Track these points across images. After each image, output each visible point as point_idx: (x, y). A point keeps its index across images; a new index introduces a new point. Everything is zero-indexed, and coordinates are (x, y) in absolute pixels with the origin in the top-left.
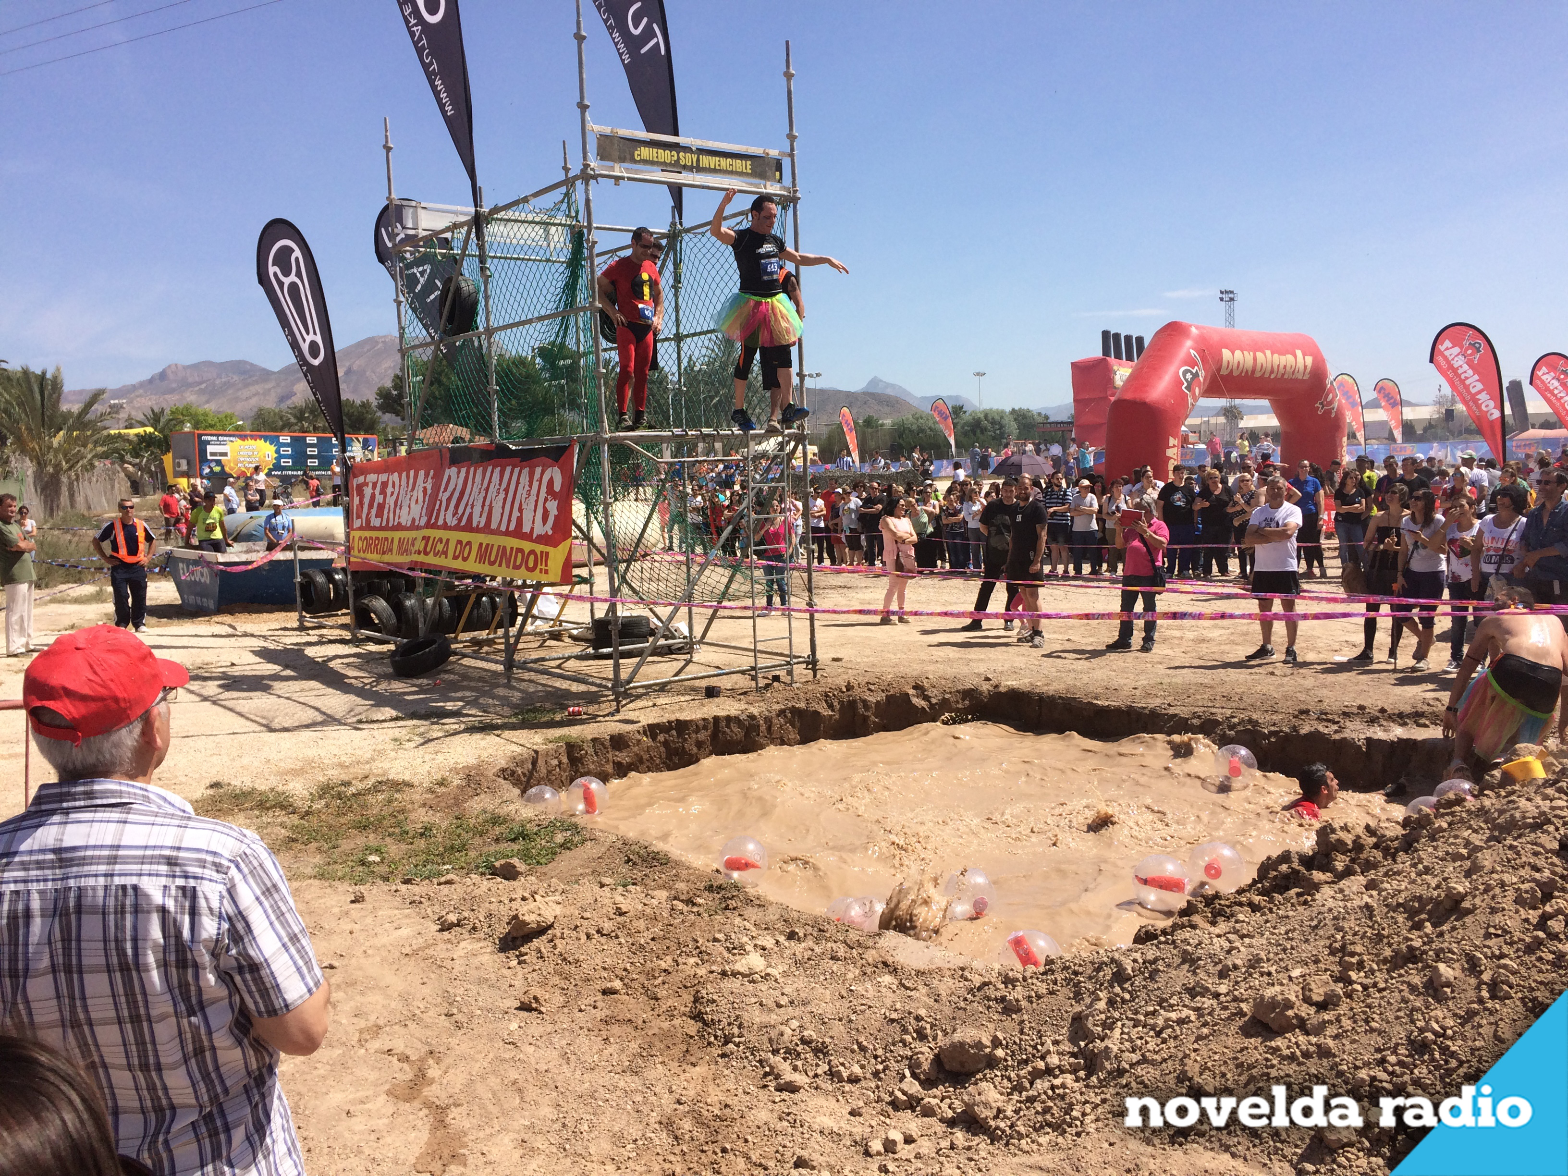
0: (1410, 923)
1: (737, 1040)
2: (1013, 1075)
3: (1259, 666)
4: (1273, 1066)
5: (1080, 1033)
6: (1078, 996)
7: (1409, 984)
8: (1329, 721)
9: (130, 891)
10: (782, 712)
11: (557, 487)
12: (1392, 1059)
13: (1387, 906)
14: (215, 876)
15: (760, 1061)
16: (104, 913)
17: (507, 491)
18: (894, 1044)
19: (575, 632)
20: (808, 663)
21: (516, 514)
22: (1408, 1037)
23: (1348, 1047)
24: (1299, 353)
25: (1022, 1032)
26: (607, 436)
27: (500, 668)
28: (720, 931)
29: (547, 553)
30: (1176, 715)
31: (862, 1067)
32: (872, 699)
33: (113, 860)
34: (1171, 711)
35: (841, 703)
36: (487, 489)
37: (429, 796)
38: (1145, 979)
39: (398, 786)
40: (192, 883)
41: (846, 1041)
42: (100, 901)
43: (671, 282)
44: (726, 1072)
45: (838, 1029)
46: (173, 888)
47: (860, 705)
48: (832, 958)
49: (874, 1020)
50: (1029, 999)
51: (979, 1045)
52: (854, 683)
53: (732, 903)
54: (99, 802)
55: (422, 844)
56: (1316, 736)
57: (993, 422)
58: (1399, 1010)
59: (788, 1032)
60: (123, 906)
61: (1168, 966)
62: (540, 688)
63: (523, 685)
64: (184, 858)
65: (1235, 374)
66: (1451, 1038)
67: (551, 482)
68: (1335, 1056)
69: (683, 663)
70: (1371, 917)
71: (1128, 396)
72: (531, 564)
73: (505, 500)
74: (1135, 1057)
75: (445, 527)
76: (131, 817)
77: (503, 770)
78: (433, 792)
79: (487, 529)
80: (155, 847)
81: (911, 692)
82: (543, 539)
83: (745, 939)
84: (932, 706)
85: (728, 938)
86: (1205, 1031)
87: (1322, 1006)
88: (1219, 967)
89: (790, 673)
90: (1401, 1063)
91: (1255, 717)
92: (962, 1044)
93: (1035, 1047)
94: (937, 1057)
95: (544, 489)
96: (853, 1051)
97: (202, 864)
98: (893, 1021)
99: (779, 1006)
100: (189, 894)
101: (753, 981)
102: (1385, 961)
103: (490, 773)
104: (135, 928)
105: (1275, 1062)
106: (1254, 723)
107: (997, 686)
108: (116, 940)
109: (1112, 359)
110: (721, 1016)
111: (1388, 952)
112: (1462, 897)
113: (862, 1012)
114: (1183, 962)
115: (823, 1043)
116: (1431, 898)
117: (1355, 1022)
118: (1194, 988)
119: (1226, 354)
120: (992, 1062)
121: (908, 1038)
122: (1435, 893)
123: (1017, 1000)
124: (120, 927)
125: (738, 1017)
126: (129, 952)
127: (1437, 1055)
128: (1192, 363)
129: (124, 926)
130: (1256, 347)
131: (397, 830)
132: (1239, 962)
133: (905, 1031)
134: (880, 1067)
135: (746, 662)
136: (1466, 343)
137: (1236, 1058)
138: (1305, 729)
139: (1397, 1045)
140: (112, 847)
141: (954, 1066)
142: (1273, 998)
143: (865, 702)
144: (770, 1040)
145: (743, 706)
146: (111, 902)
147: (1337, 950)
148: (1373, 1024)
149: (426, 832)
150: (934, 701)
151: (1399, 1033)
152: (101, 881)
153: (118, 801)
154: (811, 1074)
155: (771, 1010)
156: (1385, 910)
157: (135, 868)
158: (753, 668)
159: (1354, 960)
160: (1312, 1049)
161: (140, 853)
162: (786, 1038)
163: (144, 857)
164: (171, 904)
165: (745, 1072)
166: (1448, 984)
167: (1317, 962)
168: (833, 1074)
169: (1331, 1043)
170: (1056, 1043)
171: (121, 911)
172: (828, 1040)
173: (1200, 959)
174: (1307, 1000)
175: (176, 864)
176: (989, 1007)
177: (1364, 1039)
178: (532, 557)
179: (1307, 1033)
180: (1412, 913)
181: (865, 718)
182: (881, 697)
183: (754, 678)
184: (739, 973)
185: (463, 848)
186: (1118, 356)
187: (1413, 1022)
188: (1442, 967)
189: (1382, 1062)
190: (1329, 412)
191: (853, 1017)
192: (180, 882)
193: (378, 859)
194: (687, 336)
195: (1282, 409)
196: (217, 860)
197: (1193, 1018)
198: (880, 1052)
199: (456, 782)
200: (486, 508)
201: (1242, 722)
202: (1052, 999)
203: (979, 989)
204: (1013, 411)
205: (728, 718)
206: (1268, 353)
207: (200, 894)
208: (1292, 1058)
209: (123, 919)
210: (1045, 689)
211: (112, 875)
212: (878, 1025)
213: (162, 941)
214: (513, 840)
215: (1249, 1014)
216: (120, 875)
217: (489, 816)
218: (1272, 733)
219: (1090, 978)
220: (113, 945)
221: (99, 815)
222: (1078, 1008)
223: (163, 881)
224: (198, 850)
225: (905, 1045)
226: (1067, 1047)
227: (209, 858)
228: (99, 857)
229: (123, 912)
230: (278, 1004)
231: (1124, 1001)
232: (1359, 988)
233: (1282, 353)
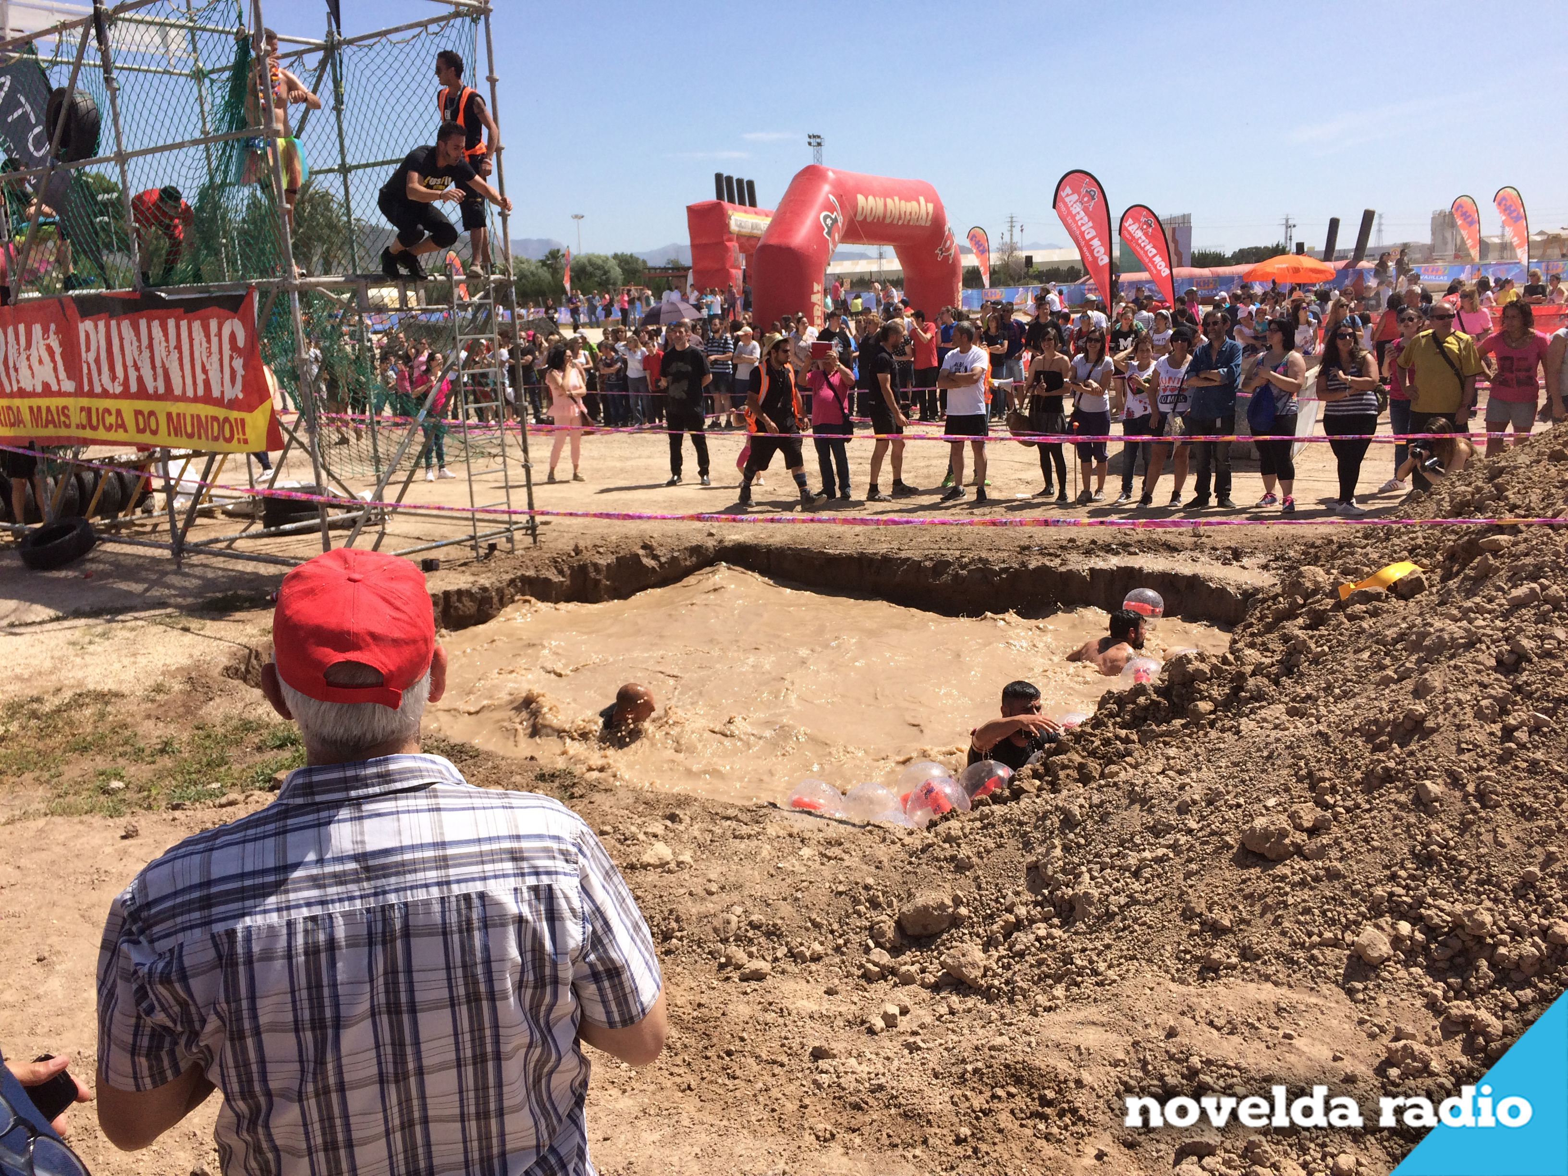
0: (1370, 746)
1: (679, 934)
2: (981, 931)
3: (954, 506)
4: (1286, 894)
5: (1038, 881)
6: (1027, 846)
7: (1395, 802)
8: (1050, 555)
9: (476, 902)
10: (512, 582)
11: (241, 343)
12: (1403, 873)
13: (1341, 731)
14: (568, 868)
15: (710, 953)
16: (445, 934)
17: (179, 347)
18: (848, 917)
19: (230, 507)
20: (527, 529)
21: (200, 377)
22: (1412, 851)
23: (1355, 868)
24: (922, 199)
25: (979, 888)
26: (298, 282)
27: (167, 553)
28: (603, 823)
29: (243, 421)
30: (908, 559)
31: (822, 944)
32: (602, 562)
33: (443, 862)
34: (903, 555)
35: (571, 568)
36: (151, 346)
37: (149, 705)
38: (1097, 823)
39: (103, 697)
40: (545, 880)
41: (798, 920)
42: (438, 918)
43: (332, 102)
44: (679, 969)
45: (786, 909)
46: (525, 890)
47: (591, 569)
48: (735, 837)
49: (820, 894)
50: (979, 855)
51: (942, 906)
52: (582, 544)
53: (577, 791)
54: (398, 786)
55: (166, 762)
56: (1044, 570)
57: (599, 268)
58: (1395, 827)
59: (734, 919)
60: (469, 921)
61: (1117, 807)
62: (220, 573)
63: (198, 571)
64: (530, 850)
65: (869, 220)
66: (1454, 848)
67: (233, 337)
68: (1345, 877)
69: (376, 536)
70: (1327, 743)
71: (773, 241)
72: (227, 435)
73: (181, 359)
74: (1123, 900)
75: (105, 394)
76: (442, 802)
77: (227, 669)
78: (153, 701)
79: (168, 395)
80: (490, 839)
81: (641, 552)
82: (233, 404)
83: (633, 829)
84: (661, 565)
85: (616, 829)
86: (1194, 867)
87: (1313, 831)
88: (1176, 803)
89: (510, 540)
90: (1412, 877)
91: (984, 555)
92: (926, 908)
93: (997, 901)
94: (898, 923)
95: (226, 347)
96: (807, 929)
97: (549, 853)
98: (841, 893)
99: (710, 893)
100: (542, 895)
101: (670, 872)
102: (1357, 783)
103: (216, 672)
104: (486, 948)
105: (1288, 889)
106: (985, 561)
107: (721, 541)
108: (464, 966)
109: (725, 203)
110: (652, 912)
111: (1358, 775)
112: (1424, 717)
113: (807, 888)
114: (1132, 802)
115: (774, 925)
116: (1388, 722)
117: (1354, 843)
118: (1154, 826)
119: (860, 198)
120: (956, 921)
121: (862, 908)
122: (1391, 716)
123: (969, 857)
124: (467, 949)
125: (671, 911)
126: (481, 978)
127: (1445, 866)
128: (831, 208)
129: (472, 947)
130: (886, 193)
131: (128, 748)
132: (1196, 797)
133: (856, 901)
134: (841, 941)
135: (462, 531)
136: (1083, 191)
137: (1242, 890)
138: (1033, 565)
139: (1403, 860)
140: (435, 845)
141: (916, 930)
142: (1266, 829)
143: (595, 565)
144: (716, 930)
145: (472, 579)
146: (453, 918)
147: (1305, 778)
148: (1375, 844)
149: (165, 748)
150: (663, 560)
151: (1402, 849)
152: (435, 892)
153: (420, 782)
154: (769, 958)
155: (703, 899)
156: (1341, 735)
157: (475, 870)
158: (473, 538)
159: (1327, 784)
160: (1322, 873)
161: (474, 849)
162: (734, 925)
163: (481, 854)
164: (526, 911)
165: (698, 966)
166: (1437, 799)
167: (1287, 790)
168: (793, 955)
169: (1339, 866)
170: (1017, 894)
171: (467, 928)
172: (779, 922)
173: (1152, 798)
174: (1299, 828)
175: (523, 859)
176: (941, 868)
177: (1368, 858)
178: (227, 426)
179: (1306, 859)
180: (1370, 737)
181: (597, 582)
182: (611, 559)
183: (474, 548)
184: (649, 865)
185: (223, 761)
186: (731, 200)
187: (1413, 837)
188: (1428, 783)
189: (1393, 877)
190: (946, 258)
191: (799, 895)
192: (531, 881)
193: (121, 785)
194: (358, 167)
195: (904, 255)
196: (563, 847)
197: (1171, 855)
198: (836, 926)
199: (177, 687)
200: (160, 371)
201: (972, 561)
202: (1002, 852)
203: (923, 851)
204: (616, 256)
205: (459, 592)
206: (896, 199)
207: (559, 894)
208: (1303, 883)
209: (471, 937)
210: (771, 541)
211: (448, 883)
212: (824, 899)
213: (519, 959)
214: (280, 747)
215: (1236, 846)
216: (458, 882)
217: (235, 722)
218: (1003, 570)
219: (1036, 827)
220: (459, 972)
221: (403, 803)
222: (1031, 858)
223: (512, 882)
224: (540, 837)
225: (860, 916)
226: (1028, 897)
227: (555, 845)
228: (424, 861)
229: (470, 929)
230: (635, 1010)
231: (1079, 846)
232: (1342, 810)
233: (908, 200)
